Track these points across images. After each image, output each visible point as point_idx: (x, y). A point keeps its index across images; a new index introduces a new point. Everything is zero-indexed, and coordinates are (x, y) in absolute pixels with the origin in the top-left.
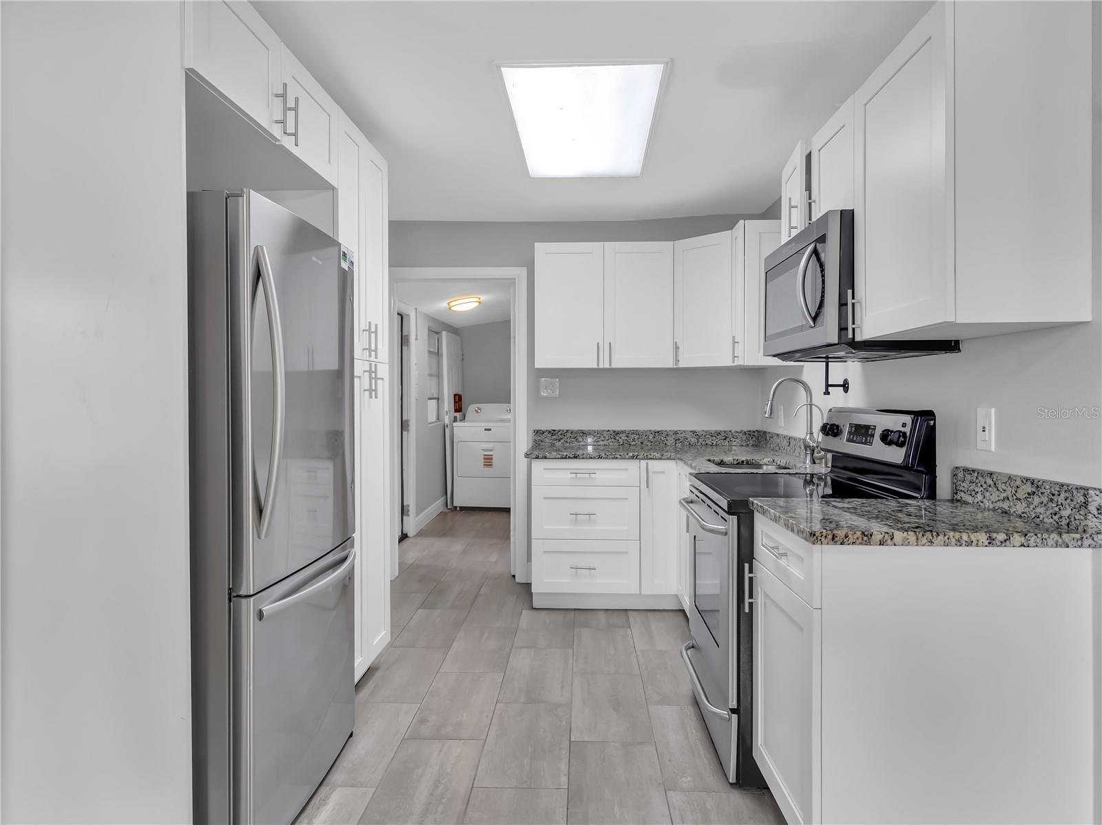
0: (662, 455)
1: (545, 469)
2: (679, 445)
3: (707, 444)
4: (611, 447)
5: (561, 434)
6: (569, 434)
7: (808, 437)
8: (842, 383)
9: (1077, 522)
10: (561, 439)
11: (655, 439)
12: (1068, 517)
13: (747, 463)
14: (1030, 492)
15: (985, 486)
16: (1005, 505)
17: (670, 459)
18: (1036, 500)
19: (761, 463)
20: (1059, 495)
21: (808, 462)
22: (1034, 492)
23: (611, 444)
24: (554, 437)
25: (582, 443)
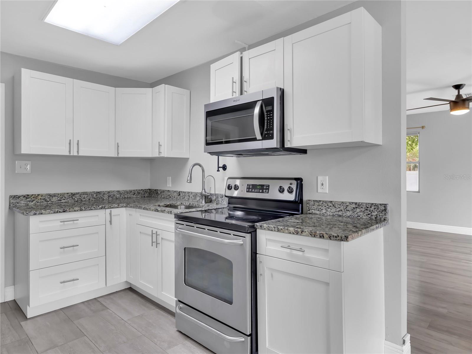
0: (118, 205)
1: (40, 222)
2: (110, 199)
3: (125, 197)
4: (70, 203)
5: (34, 197)
6: (40, 197)
7: (203, 191)
8: (222, 166)
9: (381, 217)
10: (34, 200)
11: (97, 197)
12: (376, 215)
13: (170, 206)
14: (355, 207)
15: (327, 207)
16: (340, 213)
17: (123, 207)
18: (358, 210)
19: (176, 205)
20: (371, 207)
21: (203, 202)
22: (357, 207)
23: (70, 201)
24: (28, 200)
25: (50, 202)
